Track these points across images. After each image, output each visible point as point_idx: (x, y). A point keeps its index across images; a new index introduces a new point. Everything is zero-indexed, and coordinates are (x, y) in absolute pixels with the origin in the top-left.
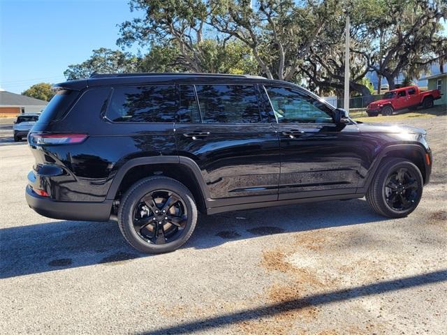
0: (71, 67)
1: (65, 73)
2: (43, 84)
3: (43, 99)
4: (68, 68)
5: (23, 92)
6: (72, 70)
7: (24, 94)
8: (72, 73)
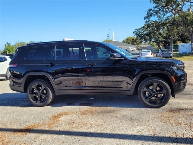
0: (136, 30)
1: (134, 32)
2: (130, 37)
3: (129, 43)
4: (135, 30)
5: (122, 41)
6: (136, 31)
7: (123, 42)
8: (136, 32)
